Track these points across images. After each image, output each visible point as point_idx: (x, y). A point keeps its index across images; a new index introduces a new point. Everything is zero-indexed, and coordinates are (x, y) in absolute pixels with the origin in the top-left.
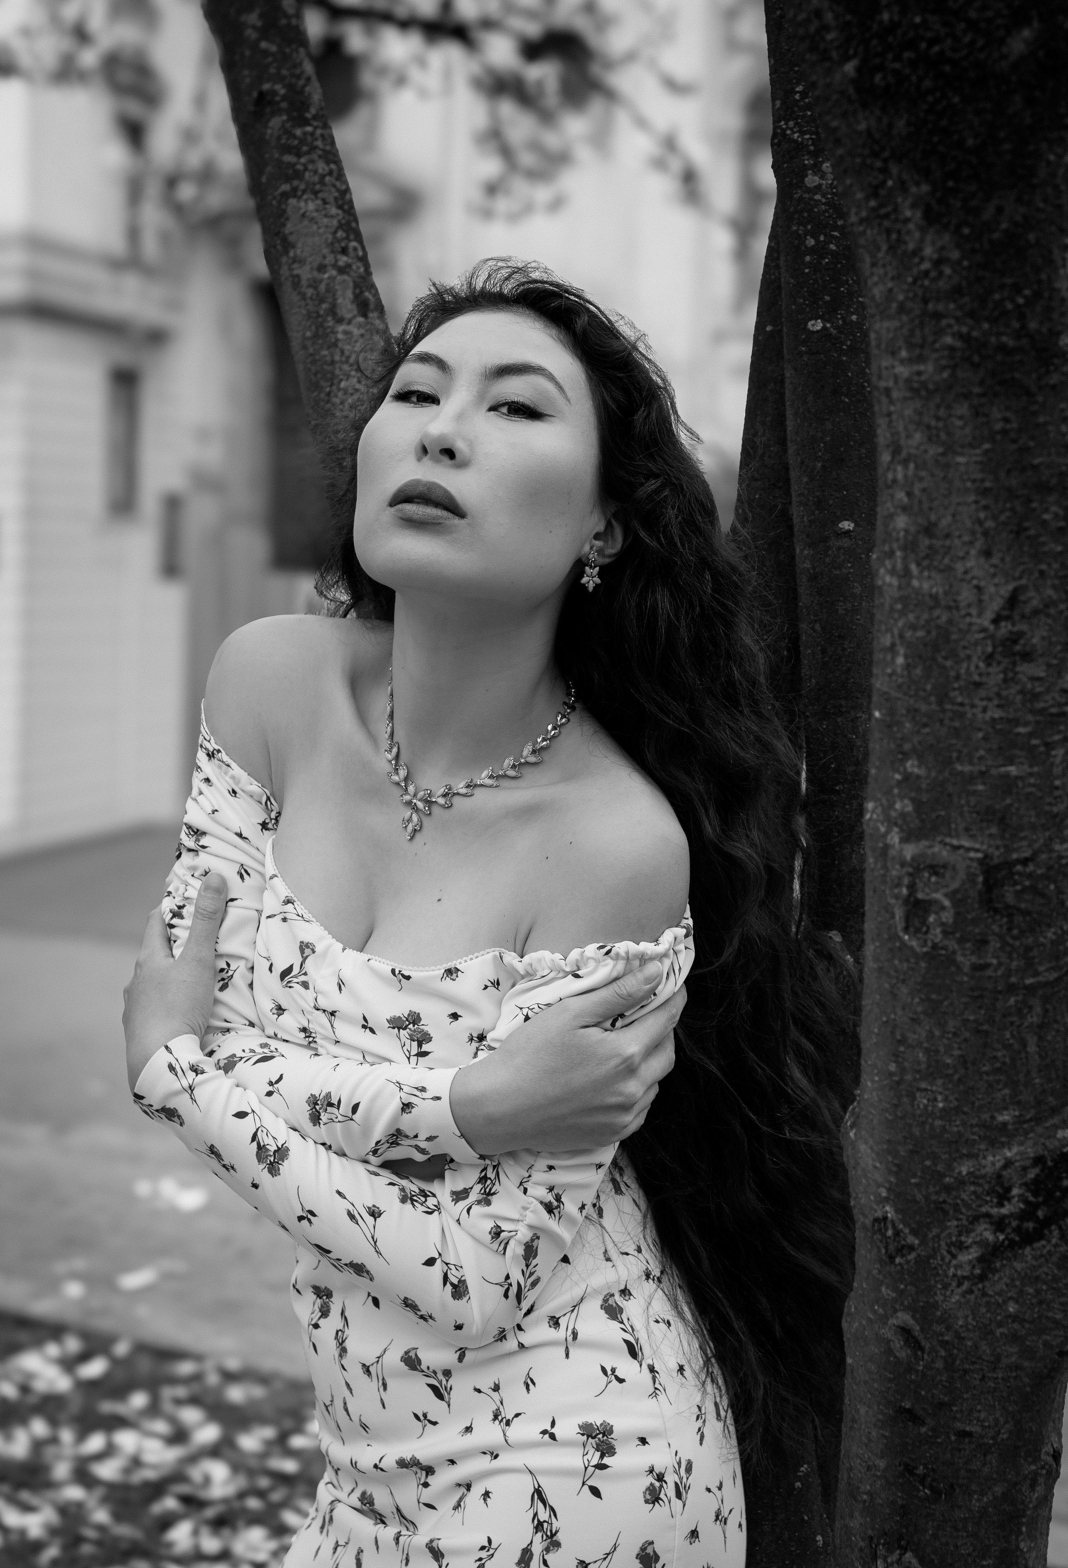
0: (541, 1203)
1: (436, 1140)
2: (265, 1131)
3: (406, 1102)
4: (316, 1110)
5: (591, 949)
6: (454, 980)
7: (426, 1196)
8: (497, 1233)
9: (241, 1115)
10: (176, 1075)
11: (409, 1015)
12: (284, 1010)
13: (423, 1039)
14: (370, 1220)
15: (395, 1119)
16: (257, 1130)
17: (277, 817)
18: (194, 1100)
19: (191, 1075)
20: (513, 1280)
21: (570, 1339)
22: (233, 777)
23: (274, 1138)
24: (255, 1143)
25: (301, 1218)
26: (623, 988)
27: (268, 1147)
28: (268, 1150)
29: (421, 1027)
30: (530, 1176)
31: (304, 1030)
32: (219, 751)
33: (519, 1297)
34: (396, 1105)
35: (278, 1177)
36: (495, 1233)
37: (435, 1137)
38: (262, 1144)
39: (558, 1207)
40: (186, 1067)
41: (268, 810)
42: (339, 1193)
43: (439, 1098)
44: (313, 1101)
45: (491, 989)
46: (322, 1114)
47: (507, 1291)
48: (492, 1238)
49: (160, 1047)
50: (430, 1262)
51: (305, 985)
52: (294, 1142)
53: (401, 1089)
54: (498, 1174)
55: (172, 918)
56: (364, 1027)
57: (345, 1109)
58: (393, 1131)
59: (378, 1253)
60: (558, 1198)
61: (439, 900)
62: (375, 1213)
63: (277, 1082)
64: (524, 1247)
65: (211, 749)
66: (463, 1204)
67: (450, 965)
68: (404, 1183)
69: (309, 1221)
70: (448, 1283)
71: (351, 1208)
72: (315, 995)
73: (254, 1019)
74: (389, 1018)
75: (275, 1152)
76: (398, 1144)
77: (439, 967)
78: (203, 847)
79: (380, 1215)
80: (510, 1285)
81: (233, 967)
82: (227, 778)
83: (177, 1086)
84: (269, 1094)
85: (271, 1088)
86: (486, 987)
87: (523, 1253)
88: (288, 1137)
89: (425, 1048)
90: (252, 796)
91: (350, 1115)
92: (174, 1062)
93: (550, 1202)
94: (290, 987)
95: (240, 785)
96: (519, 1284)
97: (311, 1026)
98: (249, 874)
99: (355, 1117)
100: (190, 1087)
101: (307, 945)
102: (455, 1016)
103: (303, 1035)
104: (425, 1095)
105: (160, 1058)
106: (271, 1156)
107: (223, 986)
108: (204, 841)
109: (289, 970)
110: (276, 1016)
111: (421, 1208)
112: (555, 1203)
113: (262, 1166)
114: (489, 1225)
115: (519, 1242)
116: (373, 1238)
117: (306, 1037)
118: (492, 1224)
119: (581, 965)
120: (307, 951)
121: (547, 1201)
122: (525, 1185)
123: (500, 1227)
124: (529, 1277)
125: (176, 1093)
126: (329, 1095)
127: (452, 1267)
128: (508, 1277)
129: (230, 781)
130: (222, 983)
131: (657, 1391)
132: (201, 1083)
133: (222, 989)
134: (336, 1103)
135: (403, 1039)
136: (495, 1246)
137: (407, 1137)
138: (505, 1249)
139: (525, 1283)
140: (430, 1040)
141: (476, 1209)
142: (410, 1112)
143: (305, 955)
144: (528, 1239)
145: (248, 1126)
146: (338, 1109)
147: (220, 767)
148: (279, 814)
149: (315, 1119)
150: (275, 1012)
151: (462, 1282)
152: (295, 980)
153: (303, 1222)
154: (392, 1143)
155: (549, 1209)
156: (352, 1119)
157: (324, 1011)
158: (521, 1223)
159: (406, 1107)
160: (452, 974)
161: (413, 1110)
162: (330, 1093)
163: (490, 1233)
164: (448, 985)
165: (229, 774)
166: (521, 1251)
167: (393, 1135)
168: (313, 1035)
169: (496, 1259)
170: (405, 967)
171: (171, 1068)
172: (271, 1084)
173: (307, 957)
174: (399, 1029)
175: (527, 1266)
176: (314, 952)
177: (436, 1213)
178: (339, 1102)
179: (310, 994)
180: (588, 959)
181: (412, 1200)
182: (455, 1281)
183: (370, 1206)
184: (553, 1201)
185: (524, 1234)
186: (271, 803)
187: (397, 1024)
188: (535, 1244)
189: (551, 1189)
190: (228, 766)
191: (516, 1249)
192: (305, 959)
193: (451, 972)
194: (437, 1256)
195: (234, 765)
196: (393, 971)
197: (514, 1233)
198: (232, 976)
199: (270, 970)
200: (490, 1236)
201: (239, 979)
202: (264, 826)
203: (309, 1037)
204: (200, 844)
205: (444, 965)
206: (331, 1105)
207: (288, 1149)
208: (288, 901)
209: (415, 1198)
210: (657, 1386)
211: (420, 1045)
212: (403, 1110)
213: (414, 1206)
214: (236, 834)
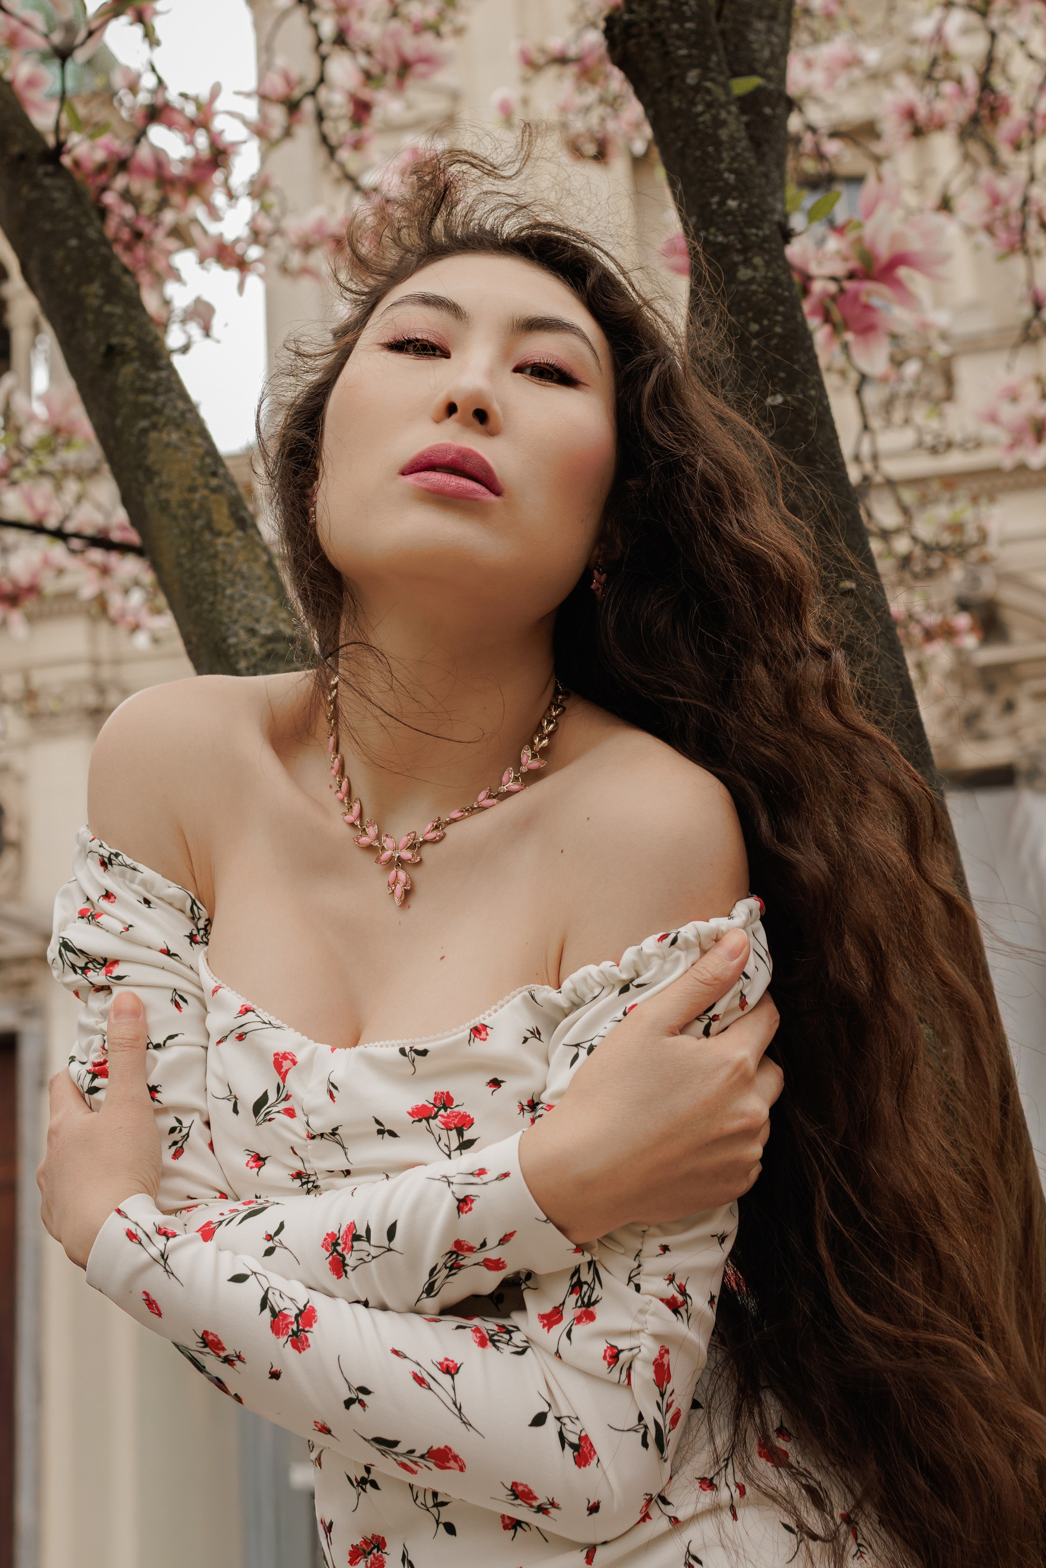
0: (662, 1300)
1: (513, 1239)
2: (277, 1293)
3: (461, 1197)
4: (339, 1254)
5: (650, 944)
6: (484, 1040)
7: (509, 1332)
8: (613, 1356)
9: (239, 1278)
10: (140, 1243)
11: (435, 1099)
12: (264, 1159)
13: (462, 1124)
14: (445, 1379)
15: (450, 1226)
16: (267, 1292)
17: (206, 926)
18: (168, 1272)
19: (160, 1241)
20: (649, 1421)
21: (736, 1494)
22: (144, 883)
23: (292, 1299)
24: (267, 1312)
25: (348, 1403)
26: (704, 972)
27: (285, 1312)
28: (286, 1316)
29: (456, 1110)
30: (639, 1266)
31: (298, 1175)
32: (117, 855)
33: (660, 1443)
34: (448, 1203)
35: (308, 1350)
36: (611, 1357)
37: (512, 1234)
38: (277, 1310)
39: (685, 1302)
40: (151, 1230)
41: (194, 918)
42: (395, 1352)
43: (506, 1175)
44: (332, 1242)
45: (533, 1041)
46: (347, 1257)
47: (645, 1436)
48: (609, 1364)
49: (109, 1214)
50: (539, 1420)
51: (290, 1113)
52: (319, 1302)
53: (450, 1183)
54: (596, 1272)
55: (93, 1080)
56: (381, 1132)
57: (379, 1236)
58: (450, 1247)
59: (466, 1423)
60: (682, 1290)
61: (442, 958)
62: (450, 1369)
63: (277, 1233)
64: (653, 1368)
65: (106, 854)
66: (559, 1329)
67: (476, 1022)
68: (477, 1322)
69: (362, 1403)
70: (566, 1446)
71: (417, 1369)
72: (305, 1119)
73: (225, 1189)
74: (410, 1110)
75: (297, 1316)
76: (460, 1267)
77: (462, 1027)
78: (119, 978)
79: (457, 1370)
80: (646, 1427)
81: (186, 1123)
82: (135, 887)
83: (144, 1257)
84: (269, 1252)
85: (270, 1244)
86: (526, 1040)
87: (653, 1376)
88: (309, 1294)
89: (468, 1135)
90: (170, 904)
91: (385, 1243)
92: (133, 1228)
93: (673, 1297)
94: (270, 1120)
95: (153, 892)
96: (656, 1423)
97: (307, 1165)
98: (185, 1001)
99: (394, 1244)
100: (162, 1255)
101: (285, 1056)
102: (496, 1083)
103: (298, 1182)
104: (485, 1178)
105: (115, 1226)
106: (292, 1323)
107: (176, 1151)
108: (117, 971)
109: (263, 1100)
110: (256, 1170)
111: (507, 1349)
112: (680, 1298)
113: (283, 1339)
114: (600, 1347)
115: (645, 1361)
116: (455, 1404)
117: (303, 1184)
118: (605, 1346)
119: (641, 968)
120: (286, 1064)
121: (669, 1296)
122: (636, 1280)
123: (616, 1347)
124: (667, 1411)
125: (144, 1269)
126: (352, 1226)
127: (566, 1420)
128: (641, 1417)
129: (141, 889)
130: (174, 1148)
131: (861, 1549)
132: (176, 1248)
133: (176, 1156)
134: (363, 1234)
135: (437, 1131)
136: (615, 1375)
137: (471, 1249)
138: (629, 1376)
139: (664, 1420)
140: (471, 1123)
141: (577, 1330)
142: (470, 1209)
143: (283, 1070)
144: (655, 1355)
145: (252, 1291)
146: (369, 1240)
147: (123, 875)
148: (209, 921)
149: (339, 1267)
150: (254, 1164)
151: (584, 1439)
152: (275, 1109)
153: (352, 1407)
154: (451, 1268)
155: (674, 1306)
156: (390, 1250)
157: (322, 1135)
158: (642, 1334)
159: (464, 1203)
160: (480, 1033)
161: (473, 1205)
162: (353, 1224)
163: (605, 1358)
164: (478, 1045)
165: (137, 881)
166: (649, 1373)
167: (452, 1253)
168: (312, 1178)
169: (622, 1396)
170: (417, 1040)
171: (131, 1235)
172: (269, 1238)
173: (287, 1071)
174: (427, 1119)
175: (662, 1395)
176: (294, 1063)
177: (529, 1350)
178: (368, 1231)
179: (297, 1124)
180: (650, 956)
181: (494, 1342)
182: (574, 1439)
183: (442, 1360)
184: (677, 1295)
185: (649, 1349)
186: (198, 908)
187: (422, 1114)
188: (665, 1360)
189: (671, 1279)
190: (134, 869)
191: (643, 1373)
192: (284, 1076)
193: (478, 1031)
194: (545, 1408)
195: (141, 867)
196: (402, 1051)
197: (636, 1351)
198: (188, 1134)
199: (236, 1111)
200: (605, 1363)
201: (198, 1137)
202: (192, 938)
203: (307, 1183)
204: (114, 975)
205: (468, 1024)
206: (357, 1238)
207: (313, 1310)
208: (246, 1010)
209: (496, 1338)
210: (859, 1541)
211: (460, 1133)
212: (460, 1209)
213: (497, 1348)
214: (162, 951)
